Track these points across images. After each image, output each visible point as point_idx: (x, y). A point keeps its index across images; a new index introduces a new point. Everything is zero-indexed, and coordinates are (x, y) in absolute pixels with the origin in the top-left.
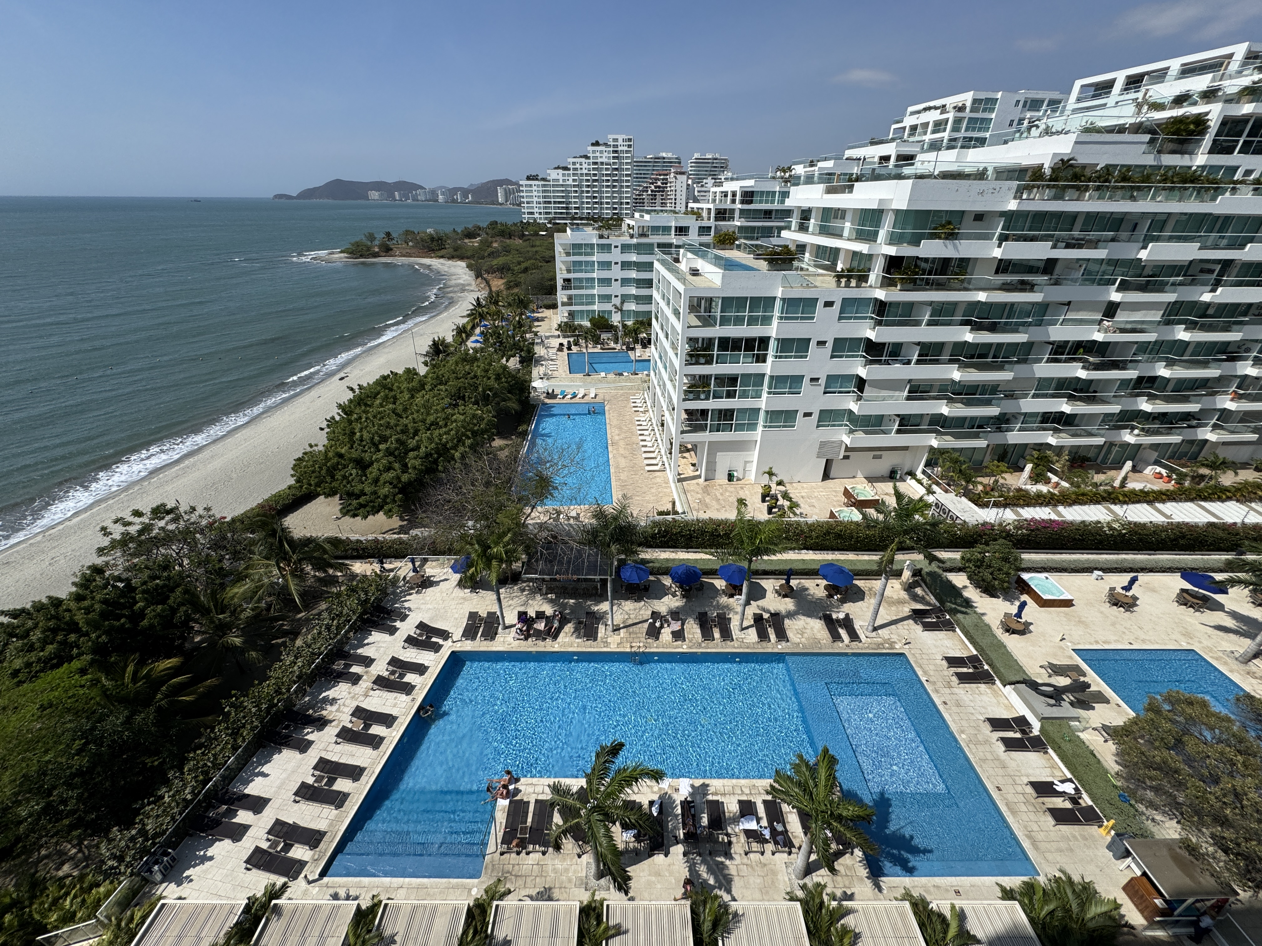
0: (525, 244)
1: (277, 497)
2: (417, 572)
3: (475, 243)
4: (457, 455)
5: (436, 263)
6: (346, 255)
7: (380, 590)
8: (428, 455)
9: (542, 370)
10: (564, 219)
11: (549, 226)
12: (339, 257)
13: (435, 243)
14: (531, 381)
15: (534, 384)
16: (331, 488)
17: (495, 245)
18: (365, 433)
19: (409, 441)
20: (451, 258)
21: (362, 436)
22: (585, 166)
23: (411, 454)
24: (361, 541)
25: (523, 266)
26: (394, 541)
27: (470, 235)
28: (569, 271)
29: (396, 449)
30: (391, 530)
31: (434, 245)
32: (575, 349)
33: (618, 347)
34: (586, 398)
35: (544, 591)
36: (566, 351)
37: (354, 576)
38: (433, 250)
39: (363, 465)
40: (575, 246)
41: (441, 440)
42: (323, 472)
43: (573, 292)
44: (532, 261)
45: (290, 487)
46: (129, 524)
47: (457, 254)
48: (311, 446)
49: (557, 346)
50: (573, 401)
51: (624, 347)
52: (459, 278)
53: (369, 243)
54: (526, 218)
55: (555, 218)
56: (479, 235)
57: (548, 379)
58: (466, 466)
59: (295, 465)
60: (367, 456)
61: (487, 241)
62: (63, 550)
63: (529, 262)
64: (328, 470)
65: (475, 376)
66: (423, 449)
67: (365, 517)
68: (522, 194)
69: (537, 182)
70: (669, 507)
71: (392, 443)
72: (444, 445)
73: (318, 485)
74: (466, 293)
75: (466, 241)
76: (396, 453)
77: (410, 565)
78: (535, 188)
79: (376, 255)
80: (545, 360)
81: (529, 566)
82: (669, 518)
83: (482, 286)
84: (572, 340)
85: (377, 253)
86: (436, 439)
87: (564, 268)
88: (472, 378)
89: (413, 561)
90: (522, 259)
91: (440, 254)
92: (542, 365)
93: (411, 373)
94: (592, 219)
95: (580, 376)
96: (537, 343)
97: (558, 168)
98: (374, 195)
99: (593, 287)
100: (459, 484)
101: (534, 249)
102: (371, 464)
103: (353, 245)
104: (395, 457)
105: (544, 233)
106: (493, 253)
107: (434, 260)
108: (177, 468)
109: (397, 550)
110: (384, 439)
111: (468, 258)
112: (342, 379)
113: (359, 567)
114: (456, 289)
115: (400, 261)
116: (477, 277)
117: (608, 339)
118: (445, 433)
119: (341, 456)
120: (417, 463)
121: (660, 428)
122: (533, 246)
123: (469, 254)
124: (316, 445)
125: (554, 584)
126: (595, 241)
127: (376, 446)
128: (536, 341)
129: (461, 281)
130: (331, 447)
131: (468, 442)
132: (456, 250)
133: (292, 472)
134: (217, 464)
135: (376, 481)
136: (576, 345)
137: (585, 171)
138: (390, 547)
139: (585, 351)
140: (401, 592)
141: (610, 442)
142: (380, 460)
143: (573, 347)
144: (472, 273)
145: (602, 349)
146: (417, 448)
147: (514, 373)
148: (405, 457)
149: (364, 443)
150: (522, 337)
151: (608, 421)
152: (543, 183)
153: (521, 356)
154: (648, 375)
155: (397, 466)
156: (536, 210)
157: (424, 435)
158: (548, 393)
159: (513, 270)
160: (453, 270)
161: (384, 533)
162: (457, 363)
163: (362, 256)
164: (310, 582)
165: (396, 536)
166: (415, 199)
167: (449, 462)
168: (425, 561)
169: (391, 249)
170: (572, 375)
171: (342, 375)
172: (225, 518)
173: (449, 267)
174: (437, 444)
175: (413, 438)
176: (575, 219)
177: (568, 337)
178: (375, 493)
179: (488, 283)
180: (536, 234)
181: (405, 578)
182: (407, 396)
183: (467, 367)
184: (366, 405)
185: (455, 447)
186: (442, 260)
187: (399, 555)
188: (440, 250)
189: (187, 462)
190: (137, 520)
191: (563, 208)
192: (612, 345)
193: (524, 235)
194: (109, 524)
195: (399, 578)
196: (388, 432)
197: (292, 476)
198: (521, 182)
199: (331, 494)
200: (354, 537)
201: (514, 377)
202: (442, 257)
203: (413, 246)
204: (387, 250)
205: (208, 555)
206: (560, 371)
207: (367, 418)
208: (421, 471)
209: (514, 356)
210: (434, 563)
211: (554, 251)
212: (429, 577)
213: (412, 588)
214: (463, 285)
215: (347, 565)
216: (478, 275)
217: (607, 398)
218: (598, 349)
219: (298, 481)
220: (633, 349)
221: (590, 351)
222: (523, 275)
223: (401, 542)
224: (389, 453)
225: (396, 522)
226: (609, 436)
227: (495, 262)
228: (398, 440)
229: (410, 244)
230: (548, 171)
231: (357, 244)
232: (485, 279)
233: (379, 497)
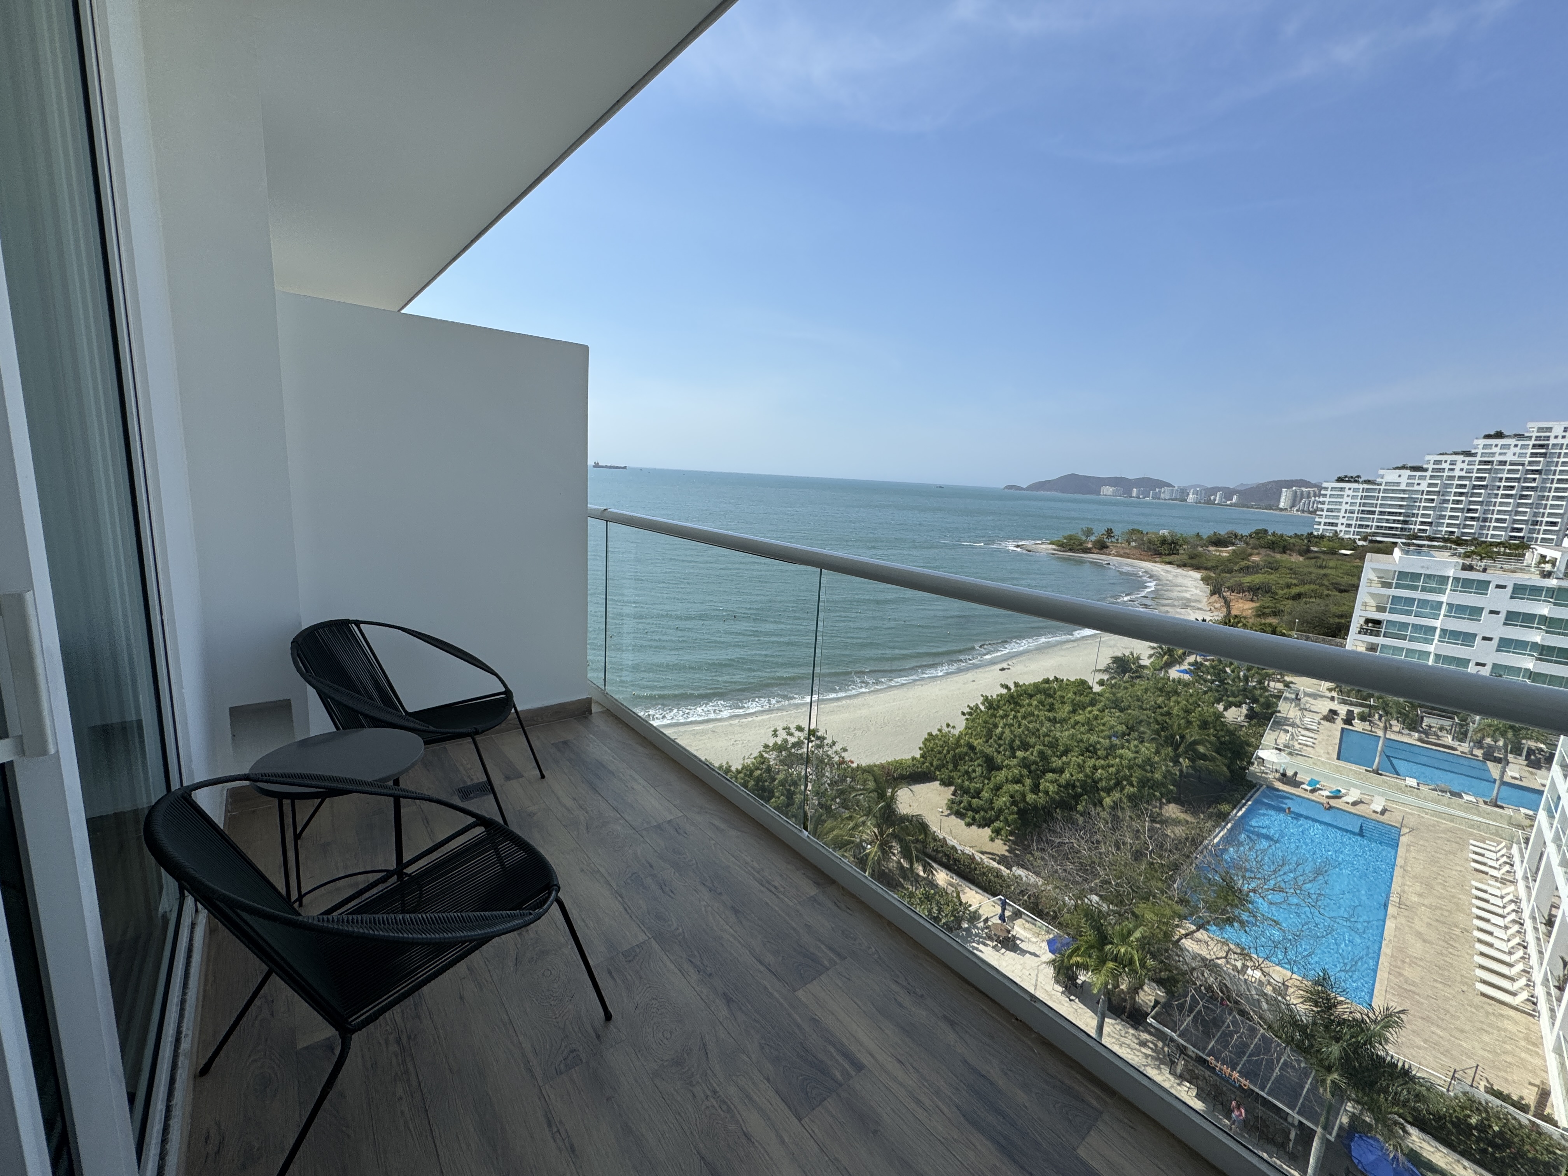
0: (1307, 562)
1: (899, 764)
2: (1004, 921)
3: (1225, 552)
4: (1108, 801)
5: (1158, 568)
6: (1054, 547)
7: (955, 916)
8: (1070, 785)
9: (1283, 738)
10: (1394, 536)
11: (1361, 543)
12: (1046, 548)
13: (1165, 547)
14: (1258, 748)
15: (1261, 753)
16: (950, 777)
17: (1255, 558)
18: (1007, 731)
19: (1053, 759)
20: (1183, 565)
21: (1003, 733)
22: (1459, 466)
23: (1050, 776)
24: (956, 850)
25: (1294, 591)
26: (991, 869)
27: (1219, 542)
28: (1381, 609)
29: (1035, 763)
30: (993, 854)
31: (1164, 549)
32: (1358, 725)
33: (1465, 747)
34: (1360, 807)
35: (1179, 1069)
36: (1339, 724)
37: (932, 884)
38: (1160, 554)
39: (992, 766)
40: (1402, 575)
41: (1093, 774)
42: (949, 756)
43: (1380, 640)
44: (1312, 587)
45: (914, 759)
46: (791, 734)
47: (1193, 562)
48: (948, 725)
49: (1325, 712)
50: (1333, 802)
51: (1479, 753)
52: (1186, 591)
53: (1084, 538)
54: (1319, 529)
55: (1375, 534)
56: (1233, 544)
57: (1290, 754)
58: (1115, 818)
59: (926, 739)
60: (999, 759)
61: (1243, 551)
62: (743, 738)
63: (1307, 587)
64: (954, 756)
65: (1168, 714)
66: (1067, 775)
67: (969, 825)
68: (1321, 499)
69: (1355, 485)
70: (1530, 1097)
71: (1032, 755)
72: (1096, 782)
73: (938, 768)
74: (1189, 610)
75: (1211, 548)
76: (1033, 767)
77: (999, 910)
78: (1347, 492)
79: (1087, 551)
80: (1293, 725)
81: (1165, 1011)
82: (1524, 1118)
83: (1217, 605)
84: (1356, 710)
85: (1090, 549)
86: (1088, 770)
87: (1372, 602)
88: (1162, 715)
89: (1004, 905)
90: (1294, 581)
91: (1167, 560)
92: (1287, 731)
93: (1082, 685)
94: (1453, 541)
95: (1362, 769)
96: (1286, 699)
97: (1404, 467)
98: (1107, 490)
99: (1429, 642)
100: (1099, 837)
101: (1322, 572)
102: (999, 768)
103: (1065, 538)
104: (1030, 772)
105: (1348, 552)
106: (1248, 567)
107: (1158, 565)
108: (835, 704)
109: (990, 881)
110: (1025, 746)
111: (1206, 569)
112: (1002, 669)
113: (942, 877)
114: (1176, 603)
115: (1115, 560)
116: (1213, 593)
117: (1442, 729)
118: (1102, 767)
119: (972, 748)
120: (1052, 788)
121: (1542, 928)
122: (1320, 567)
123: (1210, 564)
124: (954, 727)
125: (1200, 1070)
126: (1451, 573)
127: (1013, 750)
128: (1286, 694)
129: (1187, 595)
130: (966, 735)
131: (1129, 790)
132: (1191, 558)
133: (922, 745)
134: (864, 712)
135: (998, 788)
136: (1363, 718)
137: (1457, 473)
138: (984, 874)
139: (1380, 733)
140: (977, 935)
141: (1394, 898)
142: (1011, 768)
143: (1356, 721)
144: (1207, 589)
145: (1420, 740)
146: (1061, 771)
147: (1232, 728)
148: (1039, 777)
149: (1001, 742)
150: (1260, 682)
151: (1400, 861)
152: (1366, 486)
153: (1251, 709)
154: (1532, 818)
155: (1028, 782)
156: (1340, 521)
157: (1074, 758)
158: (1284, 775)
159: (1276, 594)
160: (1180, 580)
161: (983, 853)
162: (1146, 691)
163: (1071, 550)
164: (892, 865)
165: (995, 864)
166: (1157, 497)
167: (1095, 805)
168: (1017, 915)
169: (1107, 547)
170: (1341, 763)
171: (1005, 665)
172: (852, 762)
173: (1176, 576)
174: (1086, 776)
175: (1060, 757)
176: (1417, 537)
177: (1352, 704)
178: (991, 802)
179: (1227, 603)
180: (1333, 552)
181: (986, 920)
182: (1068, 708)
183: (1161, 699)
184: (1016, 704)
185: (1109, 791)
186: (1168, 567)
187: (989, 889)
188: (1169, 555)
189: (844, 702)
190: (797, 733)
191: (1398, 521)
192: (1448, 740)
193: (1308, 551)
194: (780, 728)
195: (980, 917)
196: (1032, 740)
197: (920, 748)
198: (1325, 485)
199: (946, 783)
200: (952, 841)
201: (1231, 733)
202: (1170, 563)
203: (1135, 547)
204: (1102, 547)
205: (826, 789)
206: (1320, 749)
207: (1015, 717)
208: (1053, 800)
209: (1238, 705)
210: (1027, 925)
211: (1359, 578)
212: (1014, 937)
213: (990, 938)
214: (1189, 600)
215: (932, 867)
216: (1216, 591)
217: (1411, 821)
218: (1413, 738)
219: (922, 756)
220: (1503, 762)
221: (1390, 735)
222: (1290, 602)
223: (999, 875)
224: (1025, 764)
225: (1000, 847)
226: (1395, 887)
227: (1248, 579)
228: (1041, 753)
229: (1133, 544)
230: (1381, 472)
231: (1070, 538)
232: (1224, 598)
233: (993, 809)
